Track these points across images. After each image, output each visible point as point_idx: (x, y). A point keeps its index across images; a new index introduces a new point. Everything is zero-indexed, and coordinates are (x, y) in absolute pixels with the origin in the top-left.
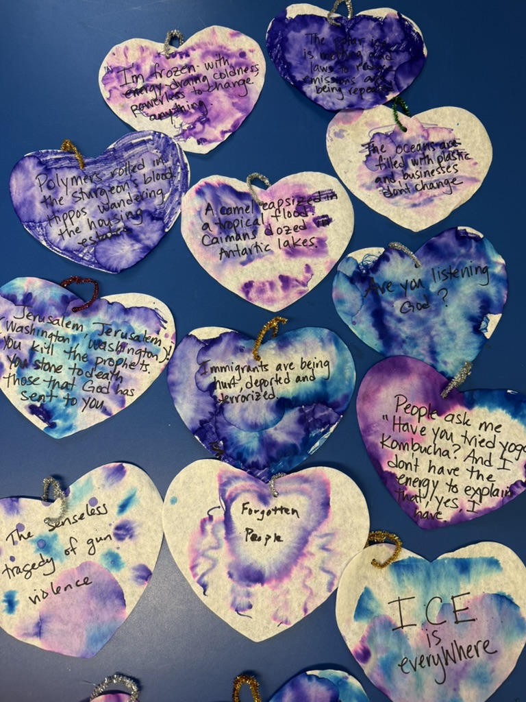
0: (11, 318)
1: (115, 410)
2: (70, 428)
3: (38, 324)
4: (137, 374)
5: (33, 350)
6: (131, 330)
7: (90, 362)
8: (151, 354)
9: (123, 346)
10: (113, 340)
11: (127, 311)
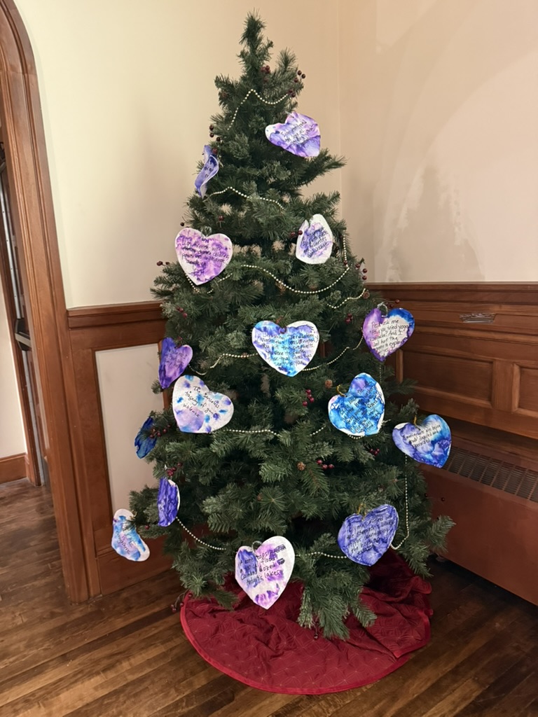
0: (262, 337)
1: (307, 363)
2: (295, 372)
3: (272, 338)
4: (310, 348)
5: (273, 348)
6: (301, 334)
7: (292, 349)
8: (312, 340)
9: (301, 340)
10: (296, 340)
11: (297, 329)
